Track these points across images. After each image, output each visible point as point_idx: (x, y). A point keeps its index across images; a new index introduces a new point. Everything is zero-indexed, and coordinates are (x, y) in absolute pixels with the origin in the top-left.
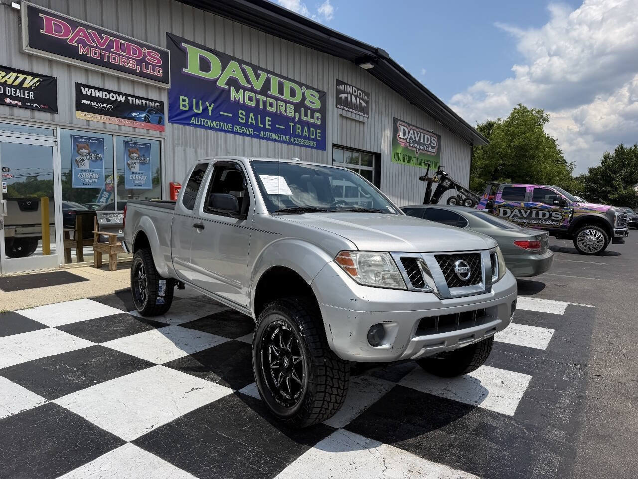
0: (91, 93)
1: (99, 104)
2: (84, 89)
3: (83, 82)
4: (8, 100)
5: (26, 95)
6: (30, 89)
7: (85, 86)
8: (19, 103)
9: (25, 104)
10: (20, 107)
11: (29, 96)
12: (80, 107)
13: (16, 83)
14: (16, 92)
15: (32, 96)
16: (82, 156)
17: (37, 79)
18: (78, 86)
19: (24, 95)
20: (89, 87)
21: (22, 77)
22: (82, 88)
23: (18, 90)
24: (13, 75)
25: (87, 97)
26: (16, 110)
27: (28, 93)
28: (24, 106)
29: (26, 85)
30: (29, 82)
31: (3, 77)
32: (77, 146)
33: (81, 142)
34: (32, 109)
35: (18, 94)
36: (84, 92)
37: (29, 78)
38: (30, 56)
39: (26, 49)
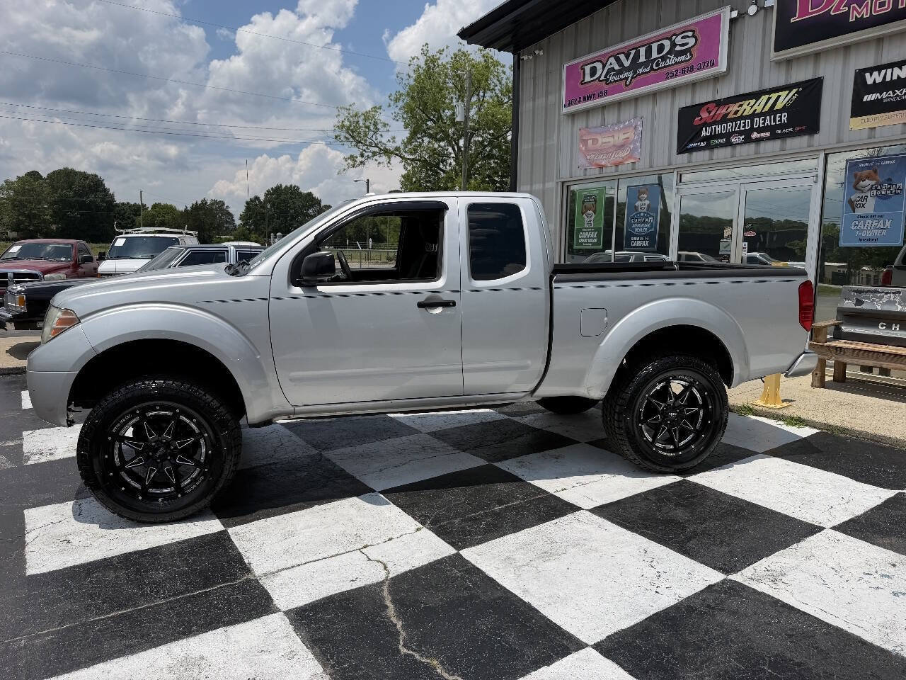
0: (885, 77)
1: (898, 92)
2: (871, 75)
3: (871, 64)
4: (755, 135)
5: (778, 119)
6: (784, 109)
7: (871, 70)
8: (768, 134)
9: (775, 133)
10: (767, 139)
11: (780, 120)
12: (859, 109)
13: (766, 109)
14: (765, 121)
15: (784, 119)
16: (863, 192)
17: (794, 91)
18: (860, 75)
19: (775, 121)
20: (879, 68)
21: (774, 96)
22: (867, 75)
23: (768, 118)
24: (764, 98)
25: (876, 88)
26: (762, 144)
27: (780, 117)
28: (774, 137)
29: (779, 106)
30: (784, 98)
31: (752, 107)
32: (856, 176)
33: (863, 168)
34: (783, 137)
35: (768, 122)
36: (870, 81)
37: (784, 94)
38: (789, 62)
39: (773, 55)
